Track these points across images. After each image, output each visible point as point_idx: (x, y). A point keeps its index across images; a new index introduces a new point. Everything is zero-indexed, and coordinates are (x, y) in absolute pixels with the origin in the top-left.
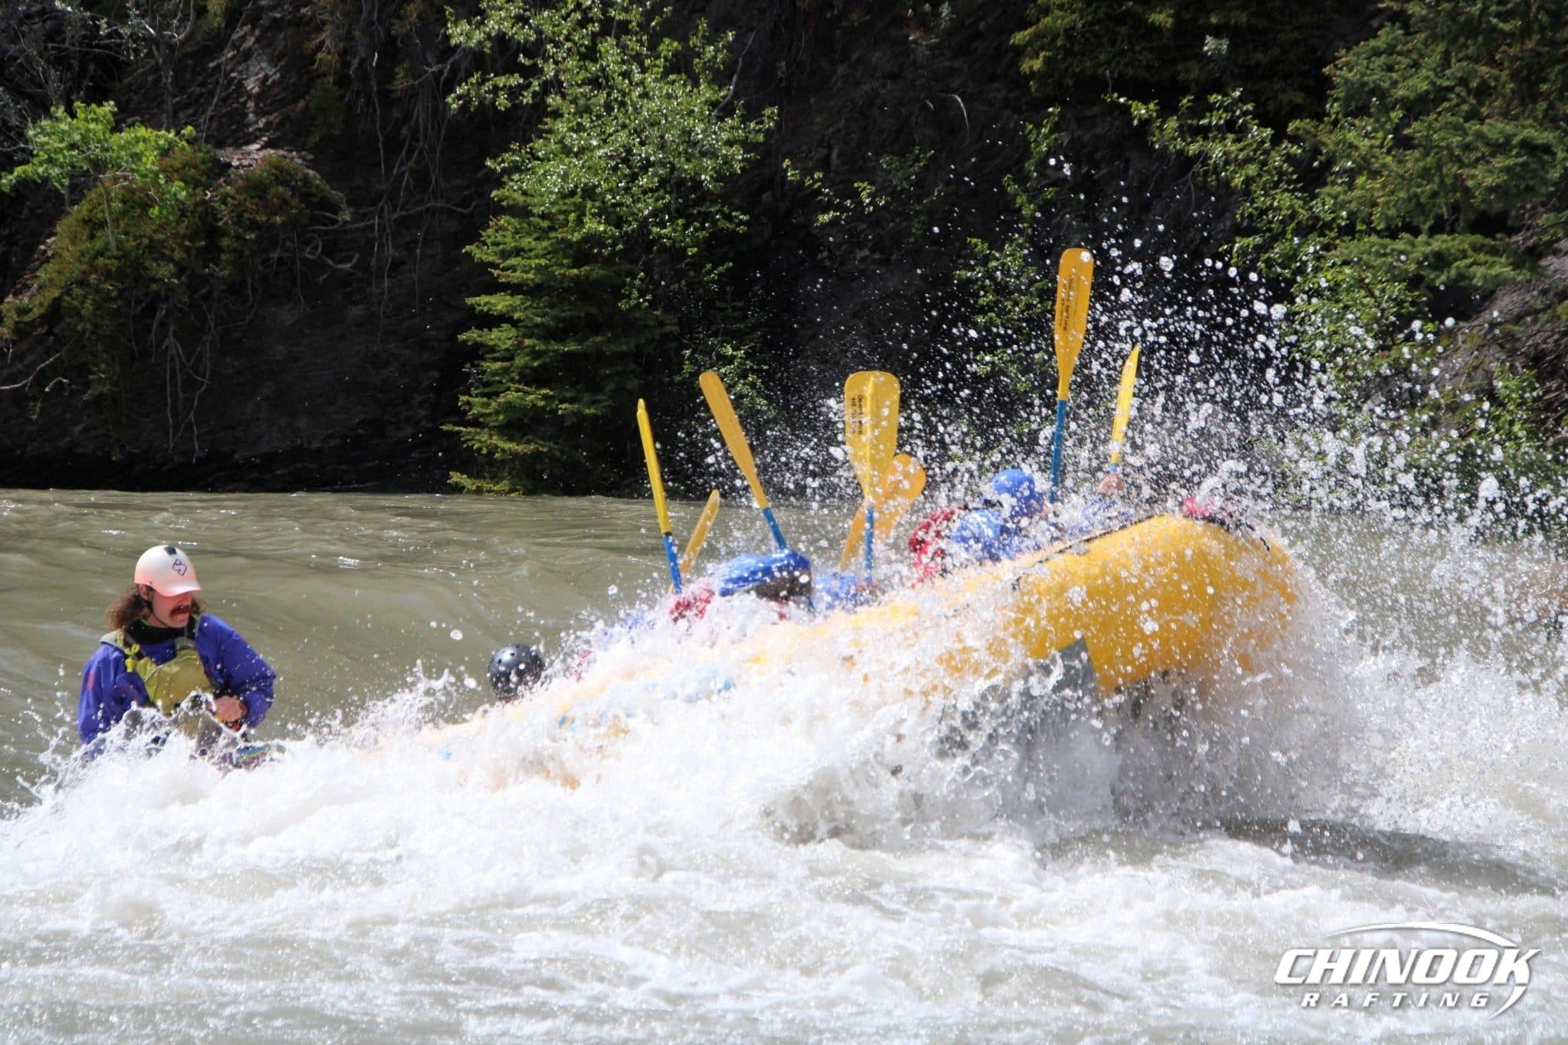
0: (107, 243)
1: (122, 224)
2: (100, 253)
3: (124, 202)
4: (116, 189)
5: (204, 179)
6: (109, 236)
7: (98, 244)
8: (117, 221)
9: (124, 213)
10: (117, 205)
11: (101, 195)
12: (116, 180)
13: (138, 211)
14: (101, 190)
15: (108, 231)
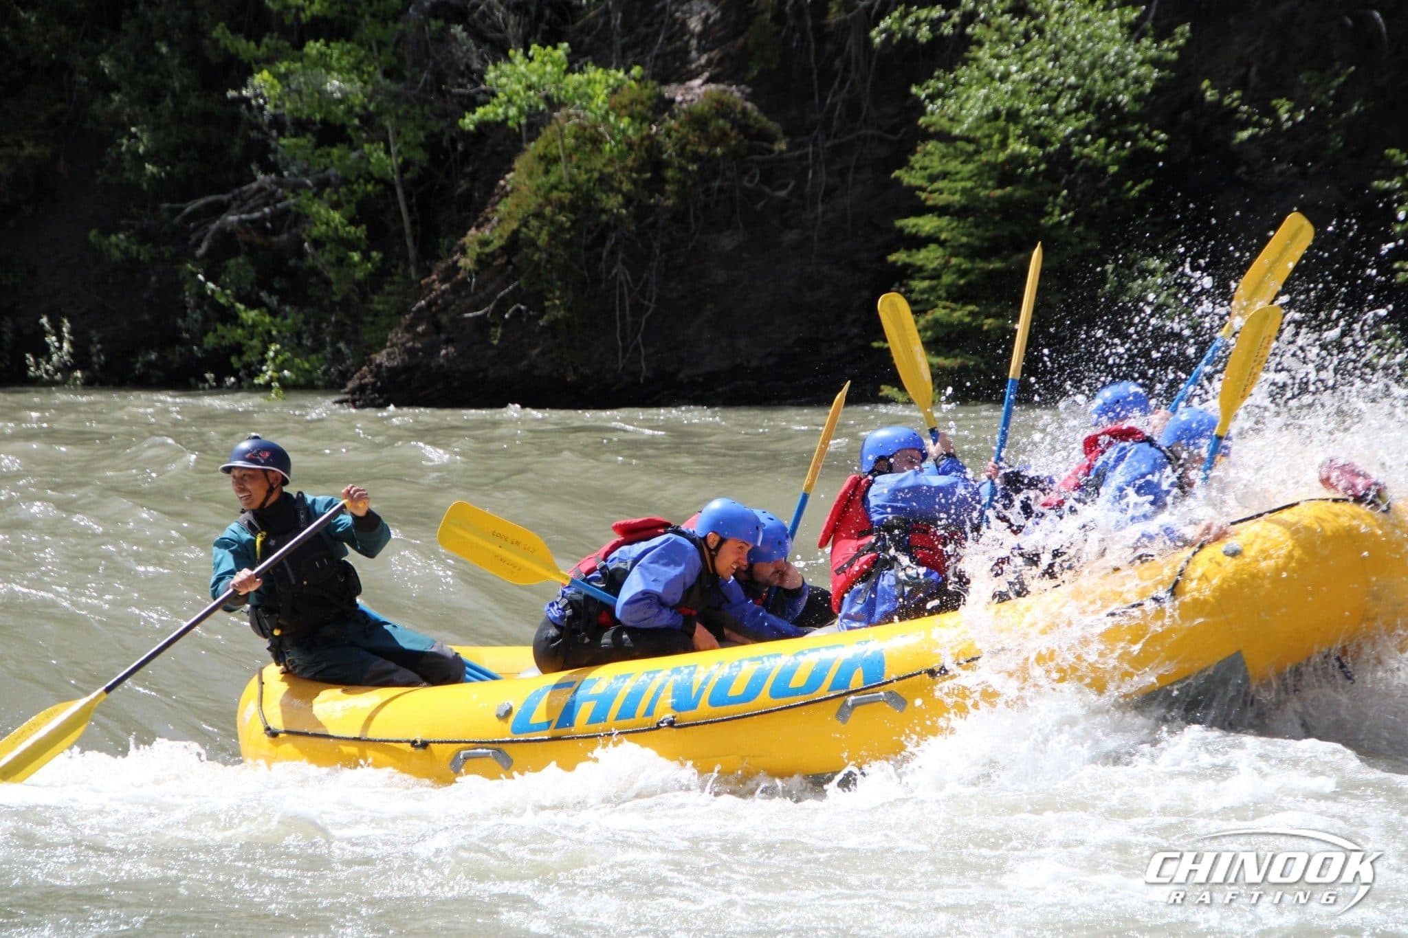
0: (561, 178)
1: (575, 158)
2: (555, 187)
3: (576, 138)
4: (569, 127)
5: (650, 114)
6: (561, 171)
7: (553, 179)
8: (570, 156)
9: (576, 149)
10: (570, 142)
11: (555, 132)
12: (569, 117)
13: (589, 147)
14: (555, 127)
15: (562, 165)
